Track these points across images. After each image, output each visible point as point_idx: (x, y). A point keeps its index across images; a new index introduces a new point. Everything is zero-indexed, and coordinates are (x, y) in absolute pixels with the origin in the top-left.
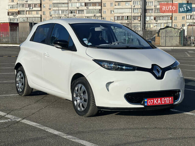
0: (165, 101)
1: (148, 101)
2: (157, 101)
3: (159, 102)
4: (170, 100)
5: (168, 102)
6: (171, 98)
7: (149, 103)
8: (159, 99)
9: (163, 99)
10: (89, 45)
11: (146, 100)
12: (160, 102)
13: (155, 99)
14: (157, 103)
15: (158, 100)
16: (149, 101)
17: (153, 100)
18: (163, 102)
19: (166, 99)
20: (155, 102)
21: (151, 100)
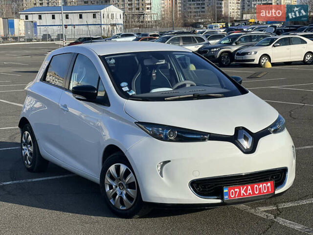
0: (260, 189)
1: (229, 191)
2: (246, 191)
3: (248, 192)
4: (268, 187)
5: (265, 190)
6: (269, 184)
7: (232, 195)
8: (249, 187)
9: (256, 187)
10: (131, 94)
11: (226, 191)
12: (251, 192)
13: (242, 188)
14: (246, 193)
15: (247, 188)
16: (232, 192)
17: (238, 190)
18: (257, 191)
19: (261, 185)
20: (242, 192)
21: (236, 190)
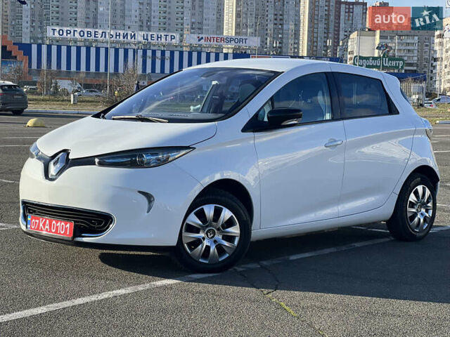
0: (57, 227)
1: (32, 220)
2: (44, 225)
3: (46, 227)
4: (66, 229)
5: (62, 231)
6: (68, 225)
8: (47, 222)
11: (29, 219)
12: (48, 227)
14: (44, 228)
15: (45, 222)
16: (33, 222)
19: (59, 224)
20: (41, 225)
21: (37, 221)
